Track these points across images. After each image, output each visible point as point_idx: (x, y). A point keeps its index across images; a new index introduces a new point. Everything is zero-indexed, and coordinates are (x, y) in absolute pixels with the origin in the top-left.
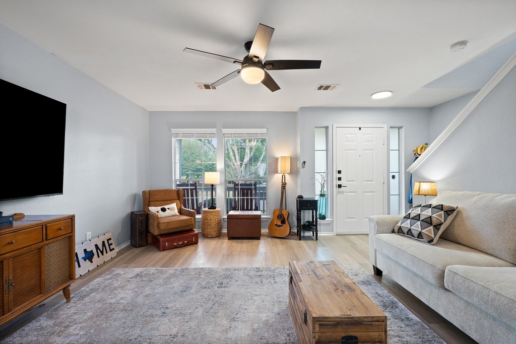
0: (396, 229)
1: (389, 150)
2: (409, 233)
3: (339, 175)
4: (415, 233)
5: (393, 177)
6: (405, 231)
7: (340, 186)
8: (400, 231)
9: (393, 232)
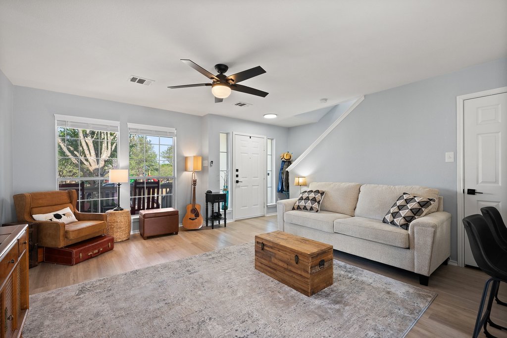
0: (296, 207)
1: (267, 155)
2: (305, 208)
3: (237, 173)
4: (309, 208)
5: (268, 174)
6: (302, 207)
7: (237, 182)
8: (299, 208)
9: (294, 209)
